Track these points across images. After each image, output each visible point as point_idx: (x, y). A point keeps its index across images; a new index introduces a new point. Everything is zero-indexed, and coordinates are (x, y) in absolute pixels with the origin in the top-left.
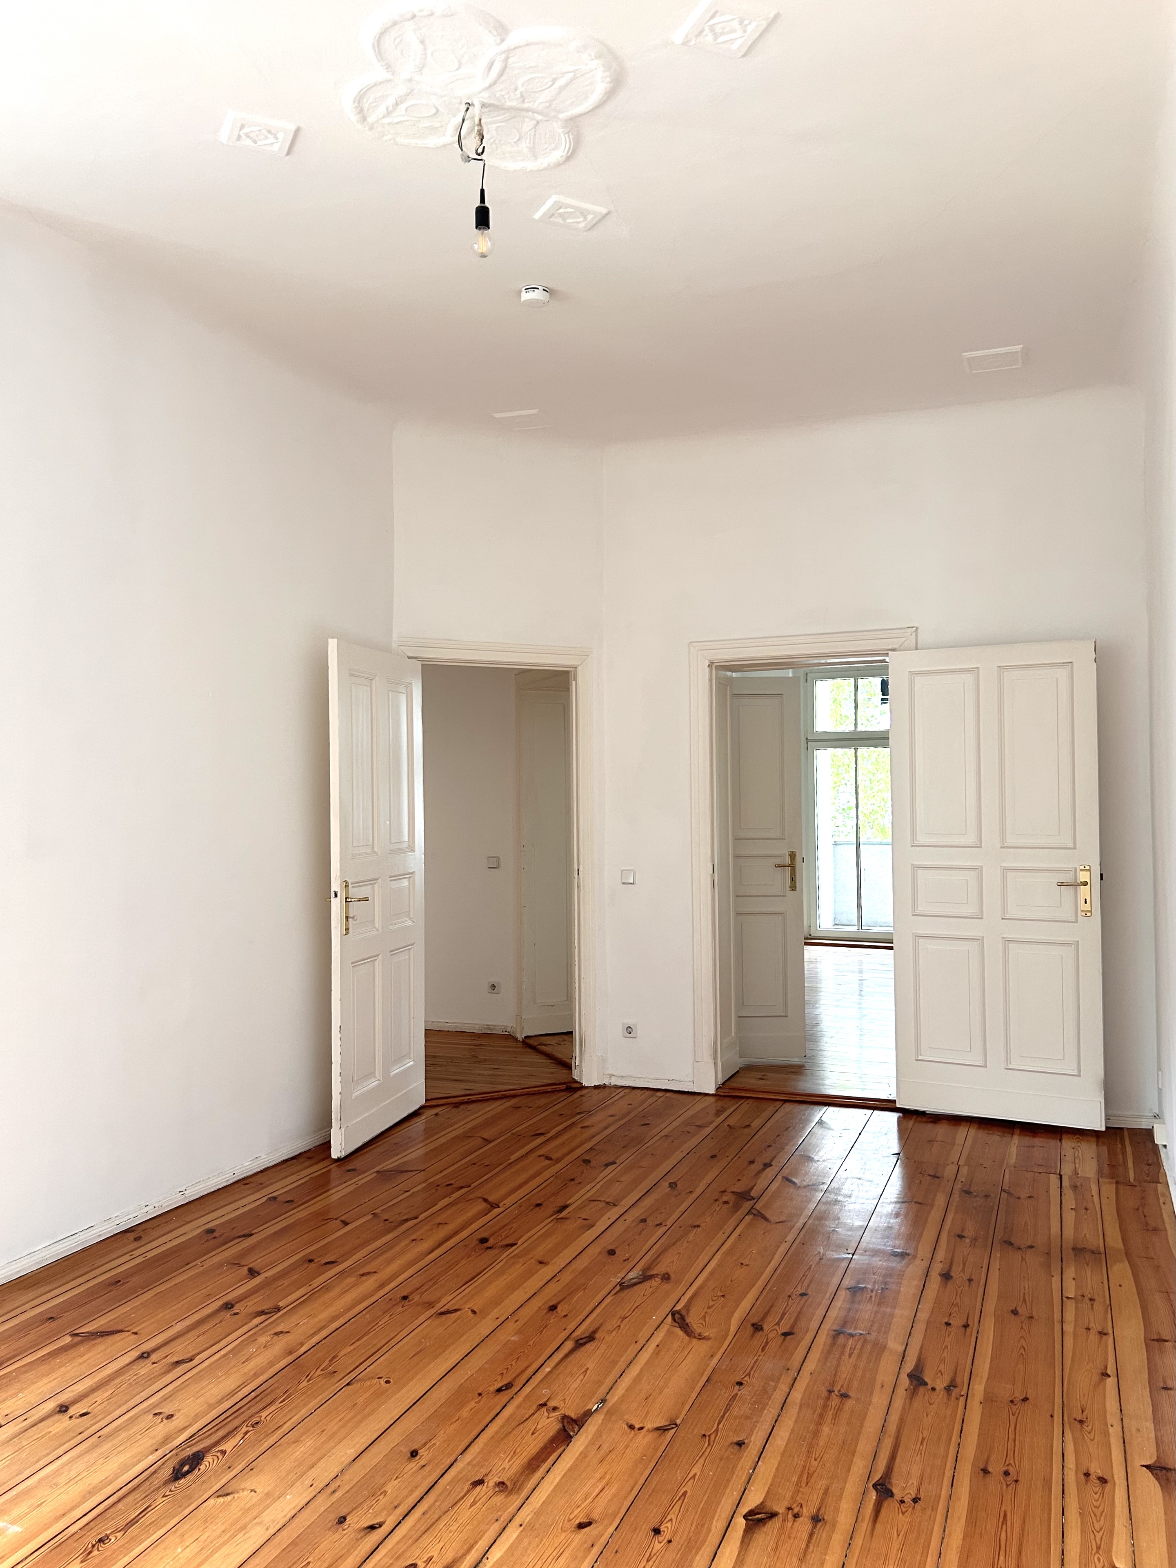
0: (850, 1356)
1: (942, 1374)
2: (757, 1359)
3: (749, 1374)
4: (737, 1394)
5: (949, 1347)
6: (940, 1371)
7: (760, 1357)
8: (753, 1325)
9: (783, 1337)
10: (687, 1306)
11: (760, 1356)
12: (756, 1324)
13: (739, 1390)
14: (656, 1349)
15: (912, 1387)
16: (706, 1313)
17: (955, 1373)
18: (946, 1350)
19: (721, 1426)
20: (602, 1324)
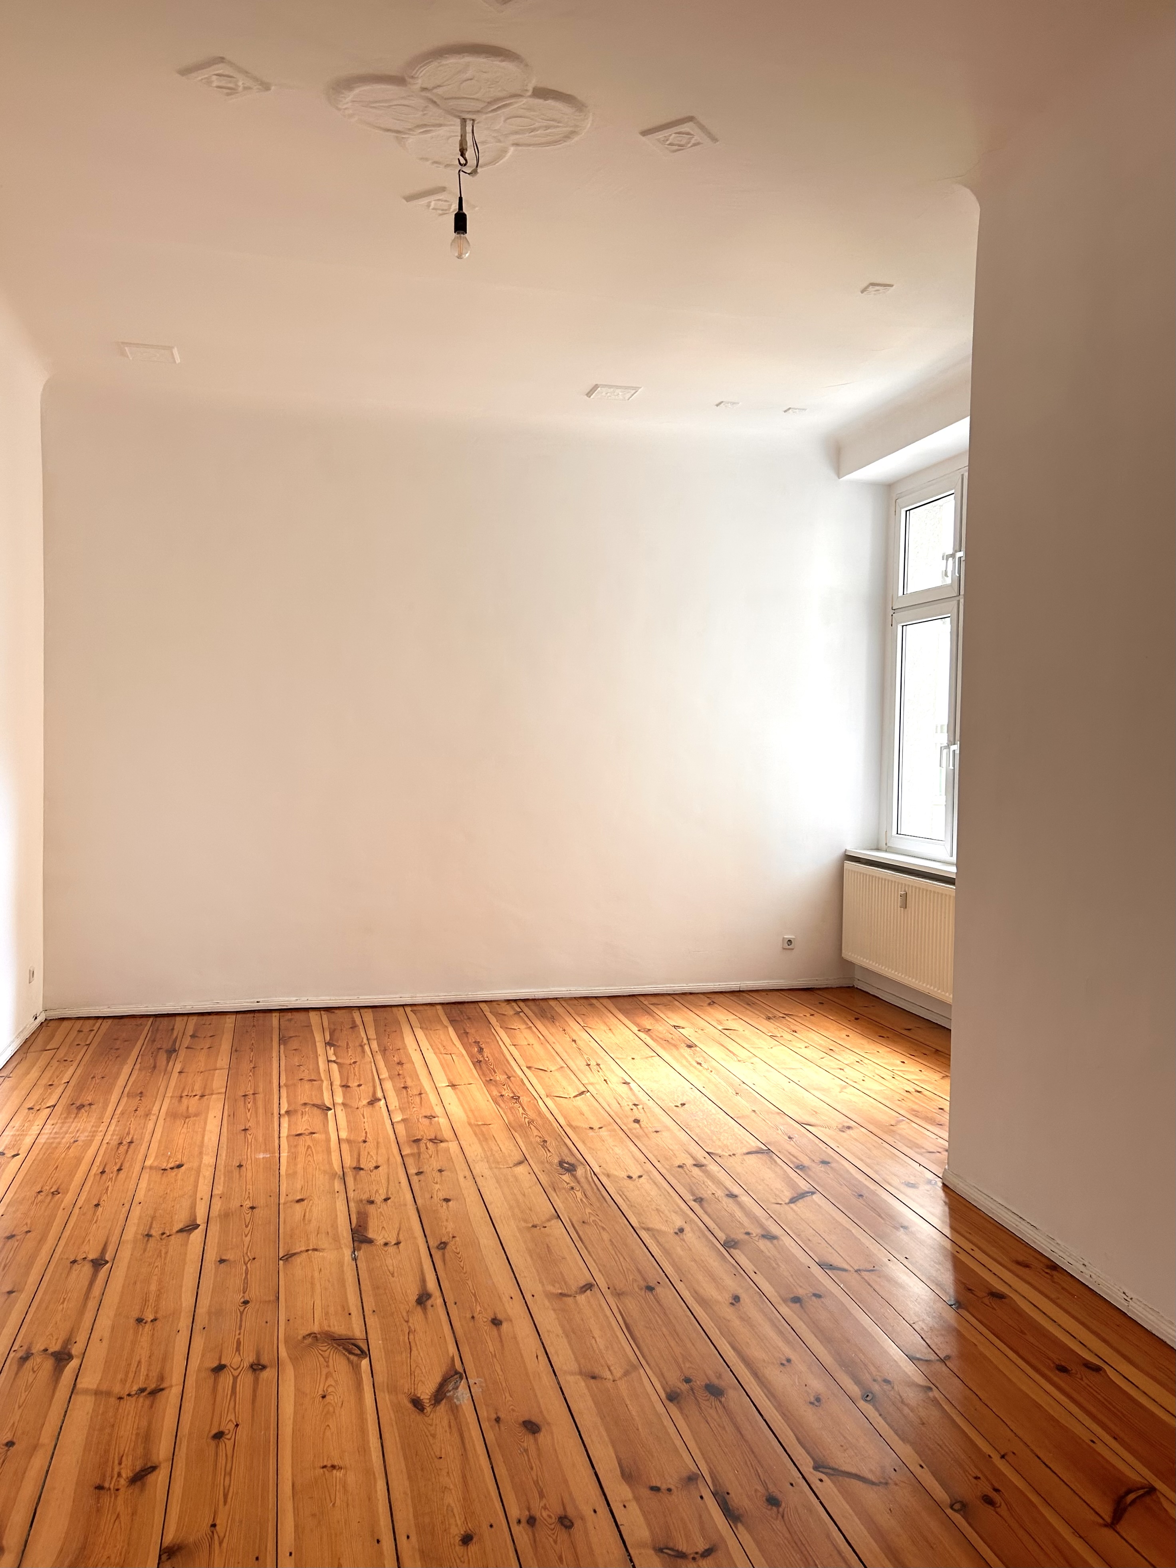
0: (139, 1362)
1: (33, 1369)
2: (240, 1329)
3: (242, 1313)
4: (244, 1293)
5: (17, 1406)
6: (34, 1372)
7: (238, 1332)
8: (264, 1367)
9: (223, 1363)
10: (356, 1368)
11: (239, 1334)
12: (261, 1369)
13: (243, 1297)
14: (349, 1310)
15: (69, 1347)
16: (328, 1366)
17: (17, 1374)
18: (21, 1402)
19: (244, 1268)
20: (426, 1318)
